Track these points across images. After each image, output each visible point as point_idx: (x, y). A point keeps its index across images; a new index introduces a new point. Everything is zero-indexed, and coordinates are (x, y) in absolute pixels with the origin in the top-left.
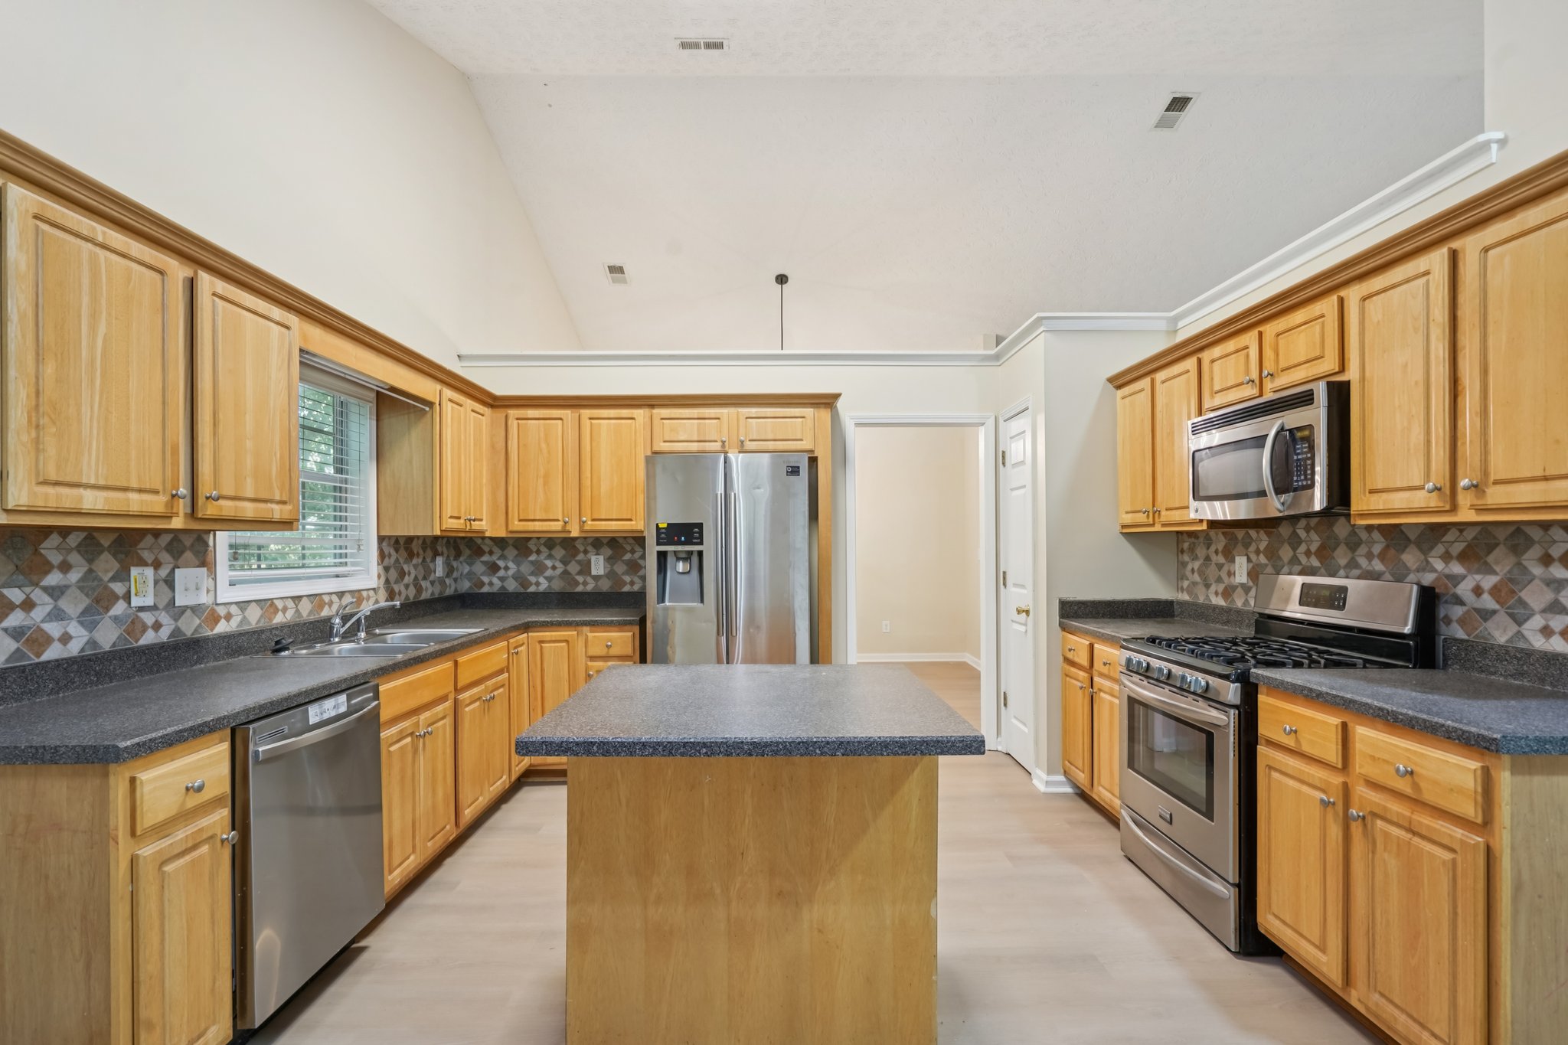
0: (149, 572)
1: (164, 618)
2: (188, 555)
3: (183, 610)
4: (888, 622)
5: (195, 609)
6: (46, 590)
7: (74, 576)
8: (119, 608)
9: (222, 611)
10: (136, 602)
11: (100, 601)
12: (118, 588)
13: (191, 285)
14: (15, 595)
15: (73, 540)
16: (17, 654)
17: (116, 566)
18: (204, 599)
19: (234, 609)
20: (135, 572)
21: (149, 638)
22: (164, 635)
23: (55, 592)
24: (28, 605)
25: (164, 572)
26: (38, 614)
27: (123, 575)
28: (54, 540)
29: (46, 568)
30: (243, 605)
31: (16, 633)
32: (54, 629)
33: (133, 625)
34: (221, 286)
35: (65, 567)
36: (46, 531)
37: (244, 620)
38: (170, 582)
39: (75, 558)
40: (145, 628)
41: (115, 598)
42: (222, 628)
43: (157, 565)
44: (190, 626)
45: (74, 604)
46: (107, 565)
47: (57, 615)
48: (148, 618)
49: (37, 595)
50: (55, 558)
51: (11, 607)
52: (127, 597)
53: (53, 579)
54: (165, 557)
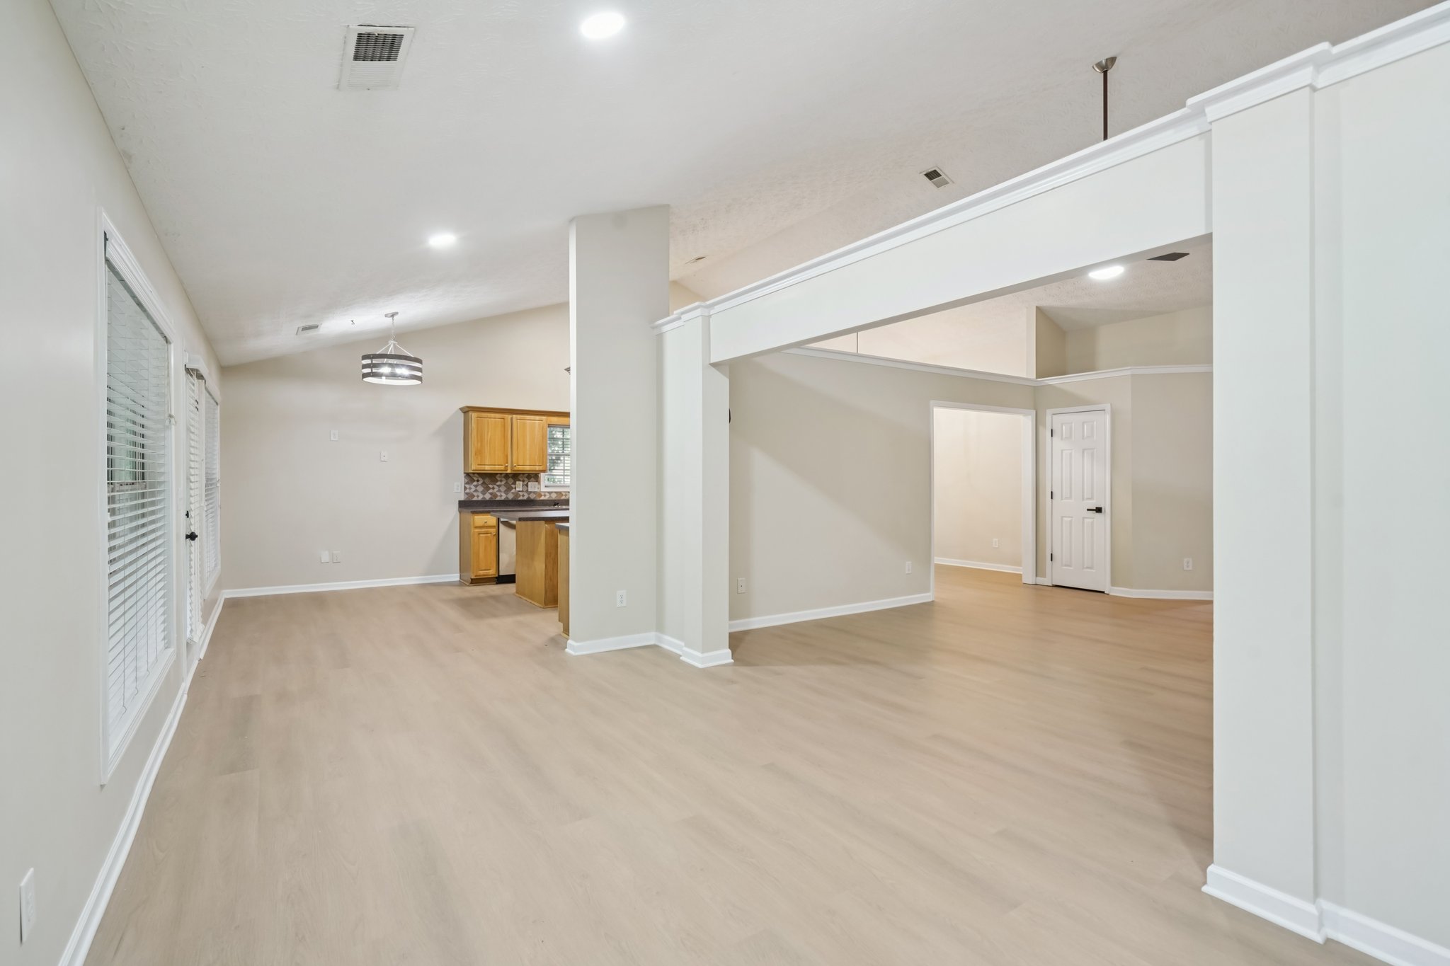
0: (521, 483)
1: (525, 494)
2: (532, 479)
3: (531, 492)
4: (997, 540)
5: (534, 493)
6: (497, 485)
7: (503, 483)
8: (513, 491)
9: (543, 494)
10: (517, 489)
11: (509, 489)
12: (513, 486)
13: (512, 419)
14: (491, 486)
15: (503, 475)
16: (491, 498)
17: (513, 481)
18: (536, 490)
19: (547, 494)
20: (517, 482)
21: (521, 498)
22: (525, 498)
23: (499, 486)
24: (493, 488)
25: (525, 483)
26: (495, 490)
27: (514, 483)
28: (499, 475)
29: (497, 481)
30: (550, 493)
31: (491, 494)
32: (498, 494)
33: (517, 494)
34: (519, 416)
35: (501, 481)
36: (497, 474)
37: (550, 496)
38: (527, 485)
39: (503, 479)
40: (520, 496)
41: (512, 488)
42: (542, 498)
43: (523, 481)
44: (532, 496)
45: (503, 489)
46: (511, 481)
47: (499, 491)
48: (521, 493)
49: (495, 486)
50: (499, 479)
51: (490, 488)
52: (515, 488)
53: (498, 483)
54: (526, 479)
